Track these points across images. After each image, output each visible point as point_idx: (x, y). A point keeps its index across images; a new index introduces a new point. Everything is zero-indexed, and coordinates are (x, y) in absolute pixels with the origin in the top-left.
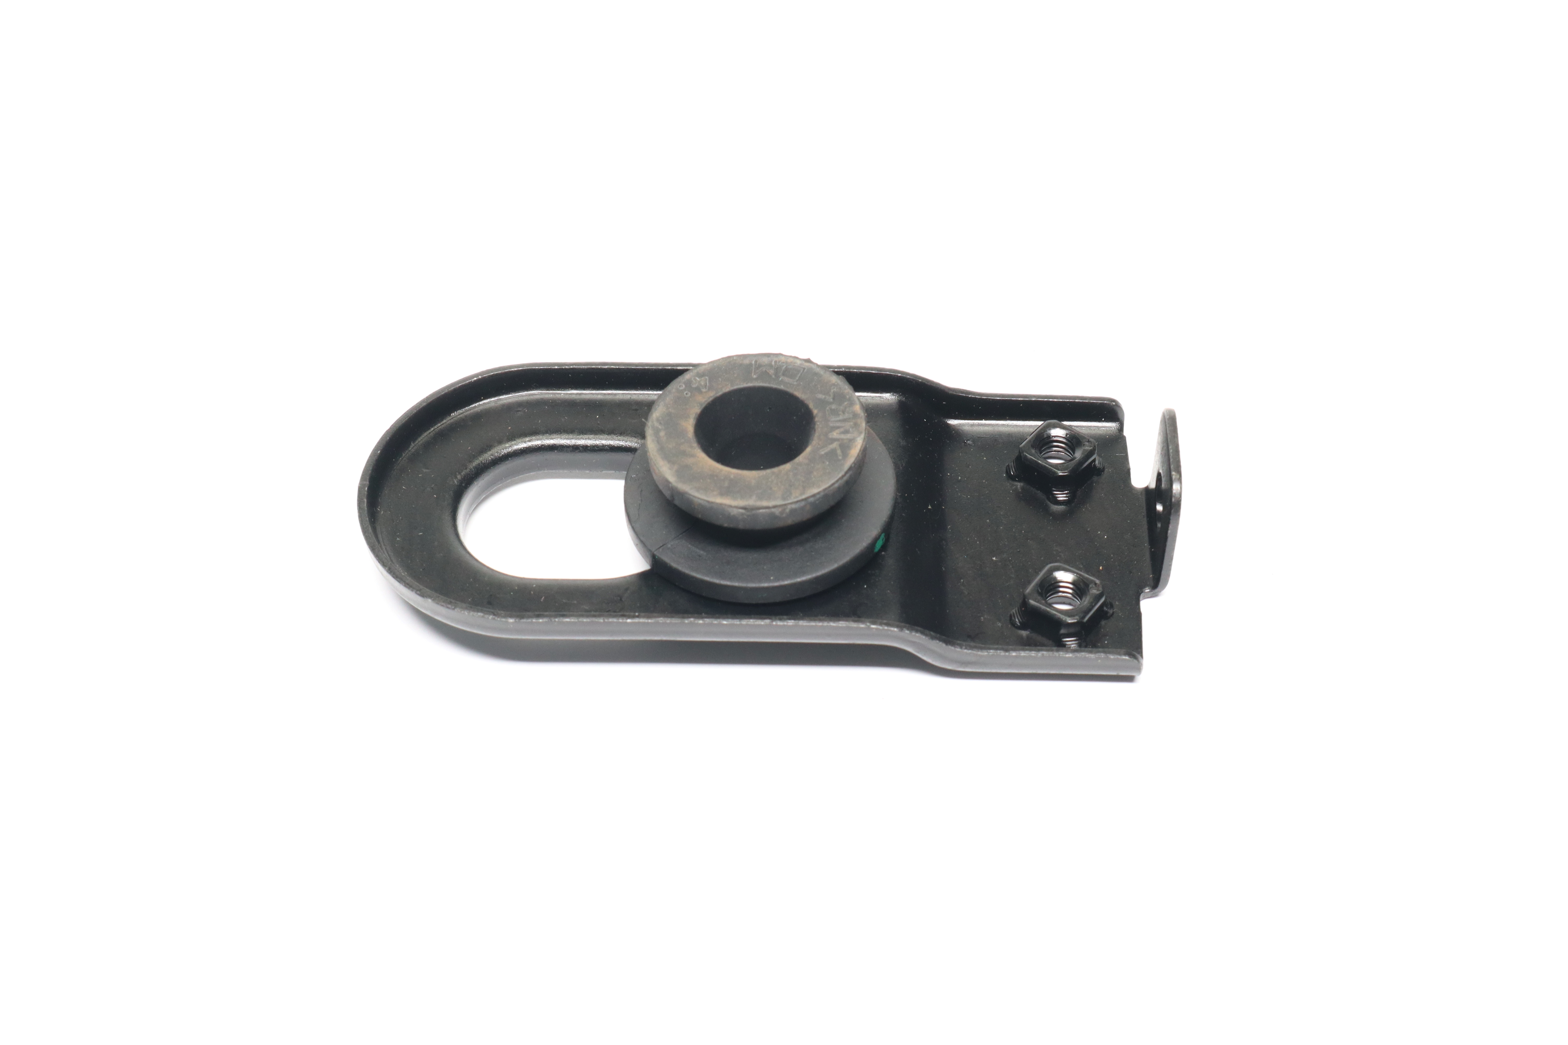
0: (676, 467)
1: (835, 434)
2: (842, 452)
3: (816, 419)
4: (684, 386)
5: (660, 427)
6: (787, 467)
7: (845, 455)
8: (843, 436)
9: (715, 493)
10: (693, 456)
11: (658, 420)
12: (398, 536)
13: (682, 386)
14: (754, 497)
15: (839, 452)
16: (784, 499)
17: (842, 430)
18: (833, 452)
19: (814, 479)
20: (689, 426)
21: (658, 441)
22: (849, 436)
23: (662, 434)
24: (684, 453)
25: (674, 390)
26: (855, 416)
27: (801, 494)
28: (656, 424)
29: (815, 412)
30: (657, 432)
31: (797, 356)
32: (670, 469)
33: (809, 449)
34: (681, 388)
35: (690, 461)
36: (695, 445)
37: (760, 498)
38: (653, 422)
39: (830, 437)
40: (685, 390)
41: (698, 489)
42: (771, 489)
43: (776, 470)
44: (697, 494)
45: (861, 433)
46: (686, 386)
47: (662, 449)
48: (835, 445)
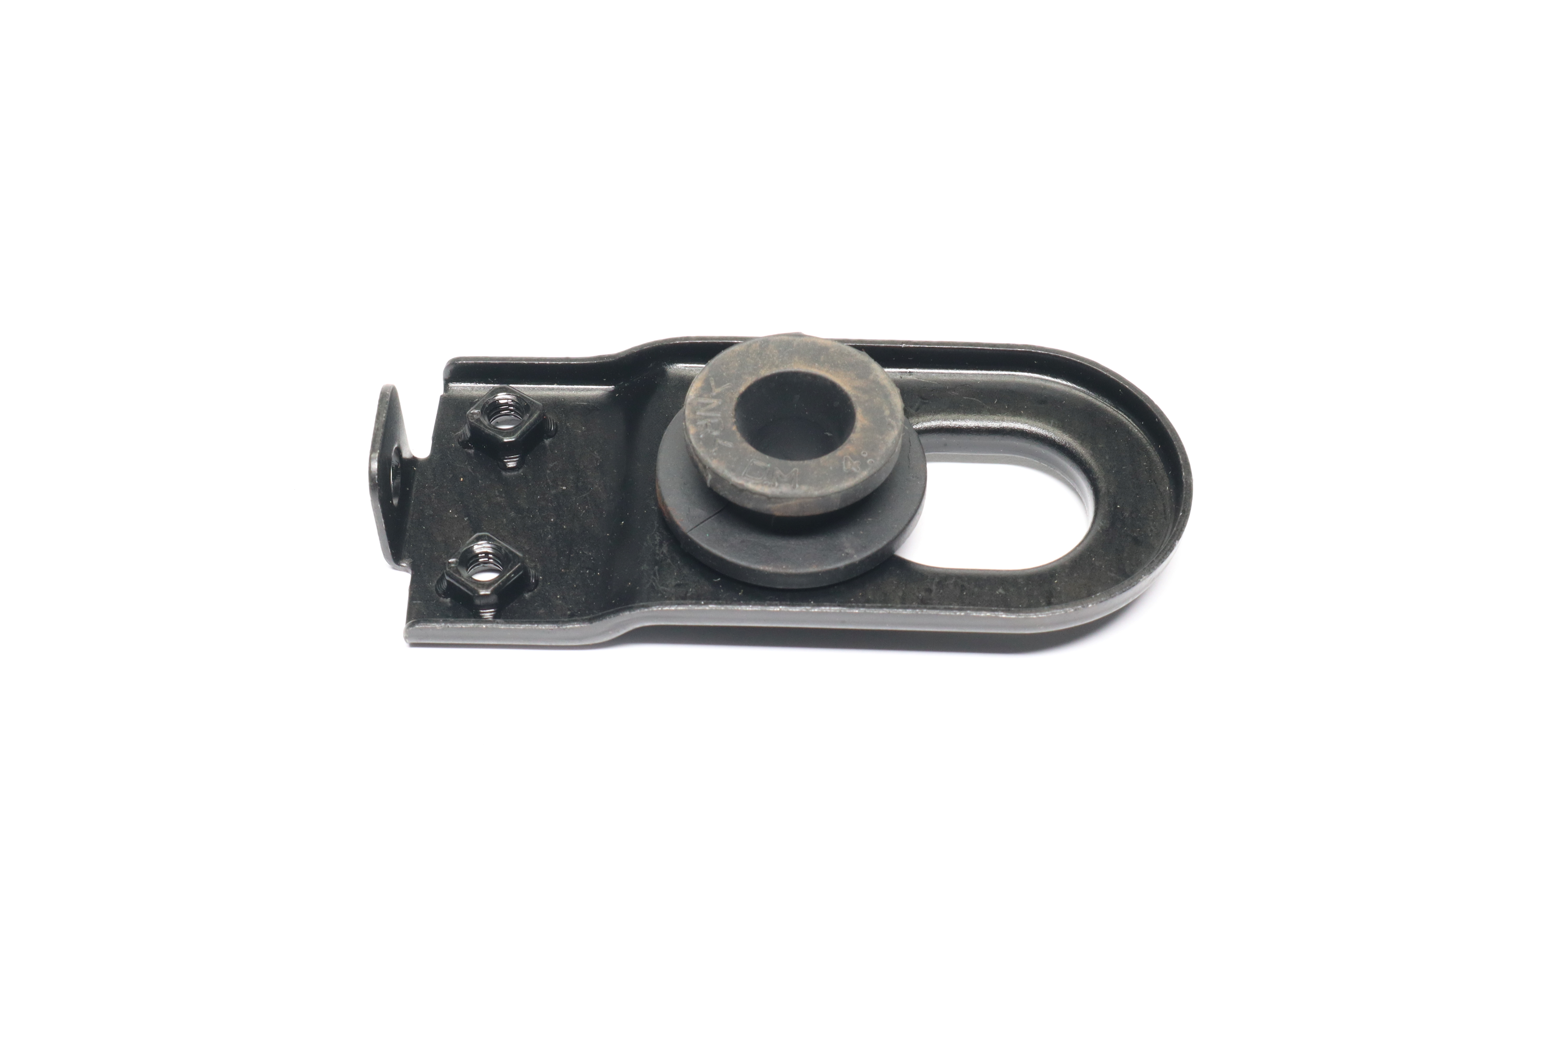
0: (871, 377)
1: (715, 402)
2: (709, 384)
3: (733, 420)
4: (868, 462)
5: (890, 420)
6: (765, 372)
8: (707, 401)
9: (833, 350)
10: (855, 388)
11: (893, 427)
15: (713, 384)
17: (708, 407)
18: (719, 384)
19: (738, 359)
20: (861, 420)
21: (891, 405)
22: (702, 400)
23: (887, 412)
24: (865, 391)
25: (878, 459)
26: (694, 422)
28: (893, 423)
29: (734, 428)
30: (892, 416)
32: (877, 375)
33: (742, 389)
34: (871, 460)
35: (859, 383)
36: (853, 399)
37: (790, 343)
38: (897, 425)
39: (720, 401)
40: (867, 459)
42: (779, 351)
43: (775, 371)
45: (689, 404)
46: (866, 464)
47: (886, 396)
48: (716, 391)
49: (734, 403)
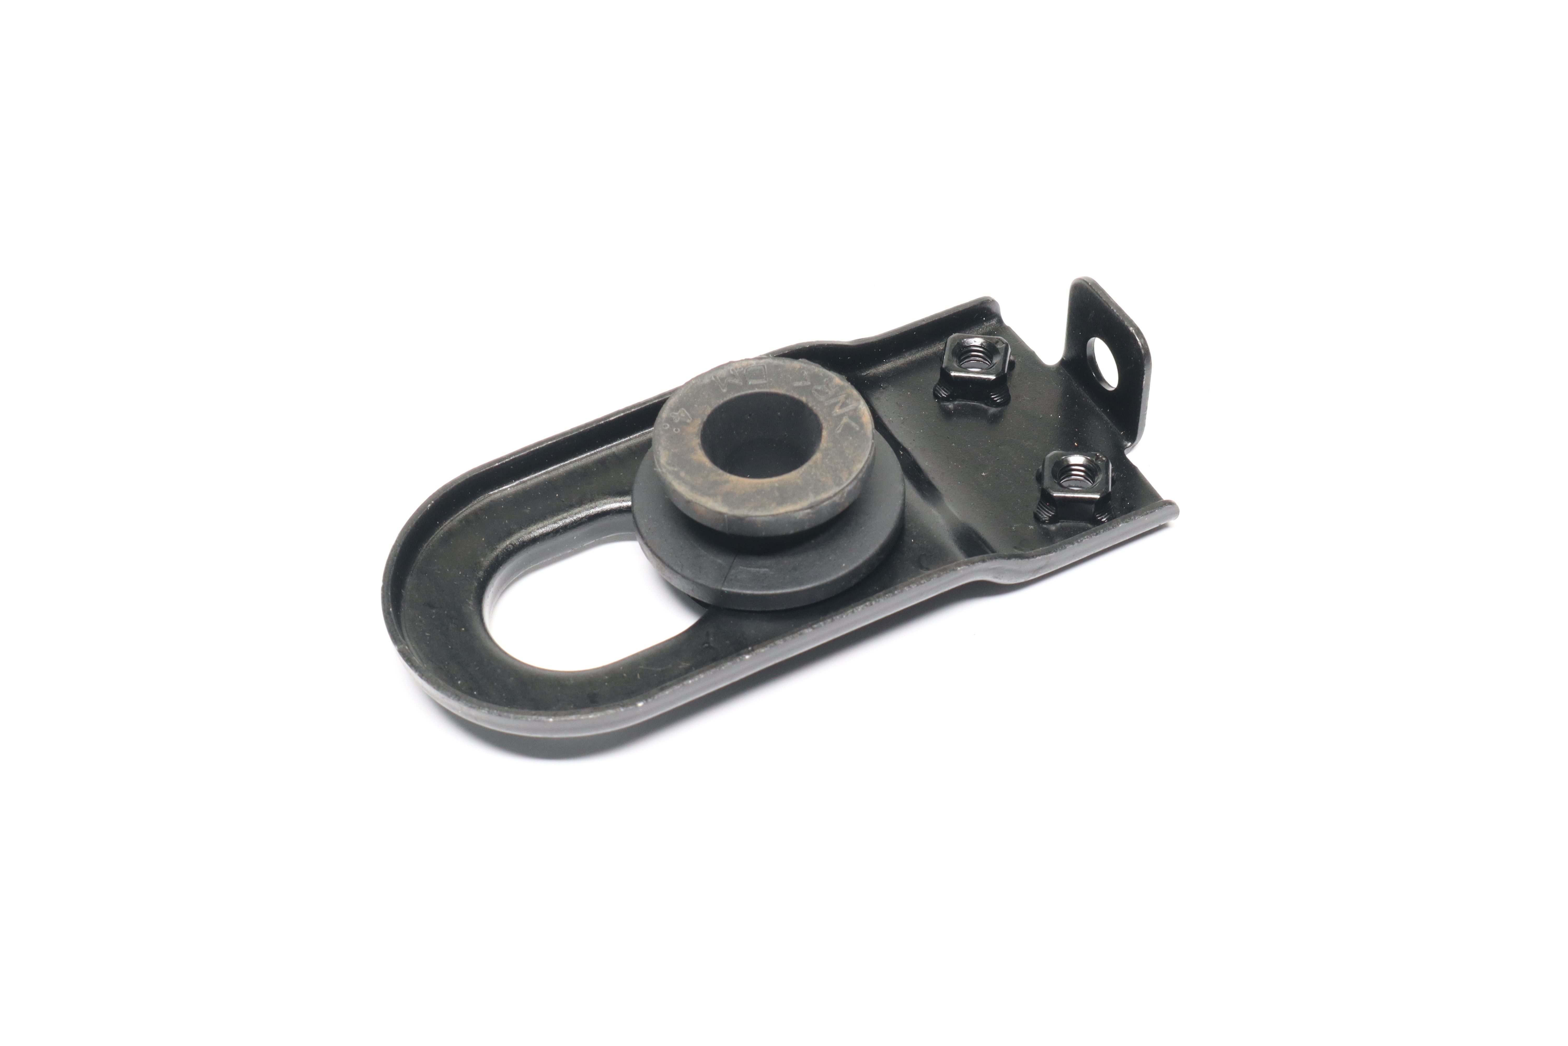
0: (719, 498)
1: (837, 411)
2: (857, 423)
3: (810, 405)
4: (668, 425)
5: (676, 469)
6: (817, 456)
7: (862, 426)
8: (846, 409)
10: (727, 482)
11: (668, 464)
12: (458, 680)
13: (667, 426)
14: (811, 495)
15: (853, 424)
16: (838, 485)
17: (840, 404)
18: (848, 427)
19: (850, 457)
20: (701, 457)
21: (682, 480)
22: (850, 407)
23: (683, 474)
24: (716, 483)
25: (662, 432)
26: (842, 388)
27: (850, 474)
28: (670, 468)
29: (804, 399)
30: (677, 475)
31: (747, 357)
32: (716, 502)
33: (825, 433)
34: (666, 428)
35: (727, 487)
36: (720, 471)
37: (817, 492)
38: (665, 468)
39: (835, 415)
41: (756, 508)
42: (820, 481)
43: (810, 463)
44: (758, 513)
45: (858, 401)
46: (669, 424)
47: (693, 488)
48: (845, 420)
49: (821, 418)
